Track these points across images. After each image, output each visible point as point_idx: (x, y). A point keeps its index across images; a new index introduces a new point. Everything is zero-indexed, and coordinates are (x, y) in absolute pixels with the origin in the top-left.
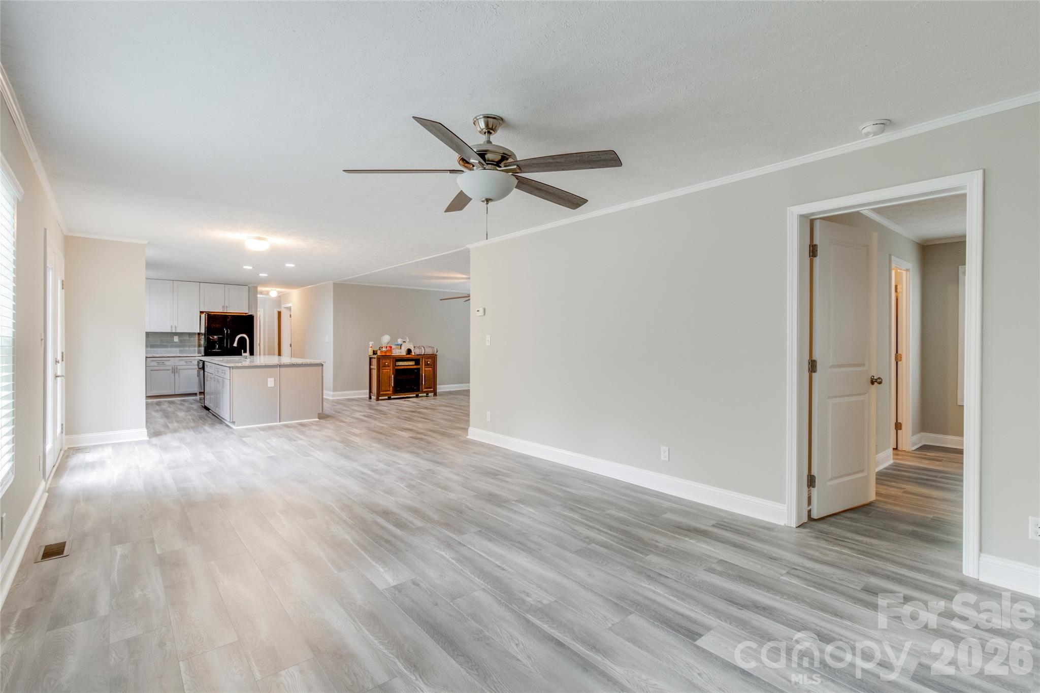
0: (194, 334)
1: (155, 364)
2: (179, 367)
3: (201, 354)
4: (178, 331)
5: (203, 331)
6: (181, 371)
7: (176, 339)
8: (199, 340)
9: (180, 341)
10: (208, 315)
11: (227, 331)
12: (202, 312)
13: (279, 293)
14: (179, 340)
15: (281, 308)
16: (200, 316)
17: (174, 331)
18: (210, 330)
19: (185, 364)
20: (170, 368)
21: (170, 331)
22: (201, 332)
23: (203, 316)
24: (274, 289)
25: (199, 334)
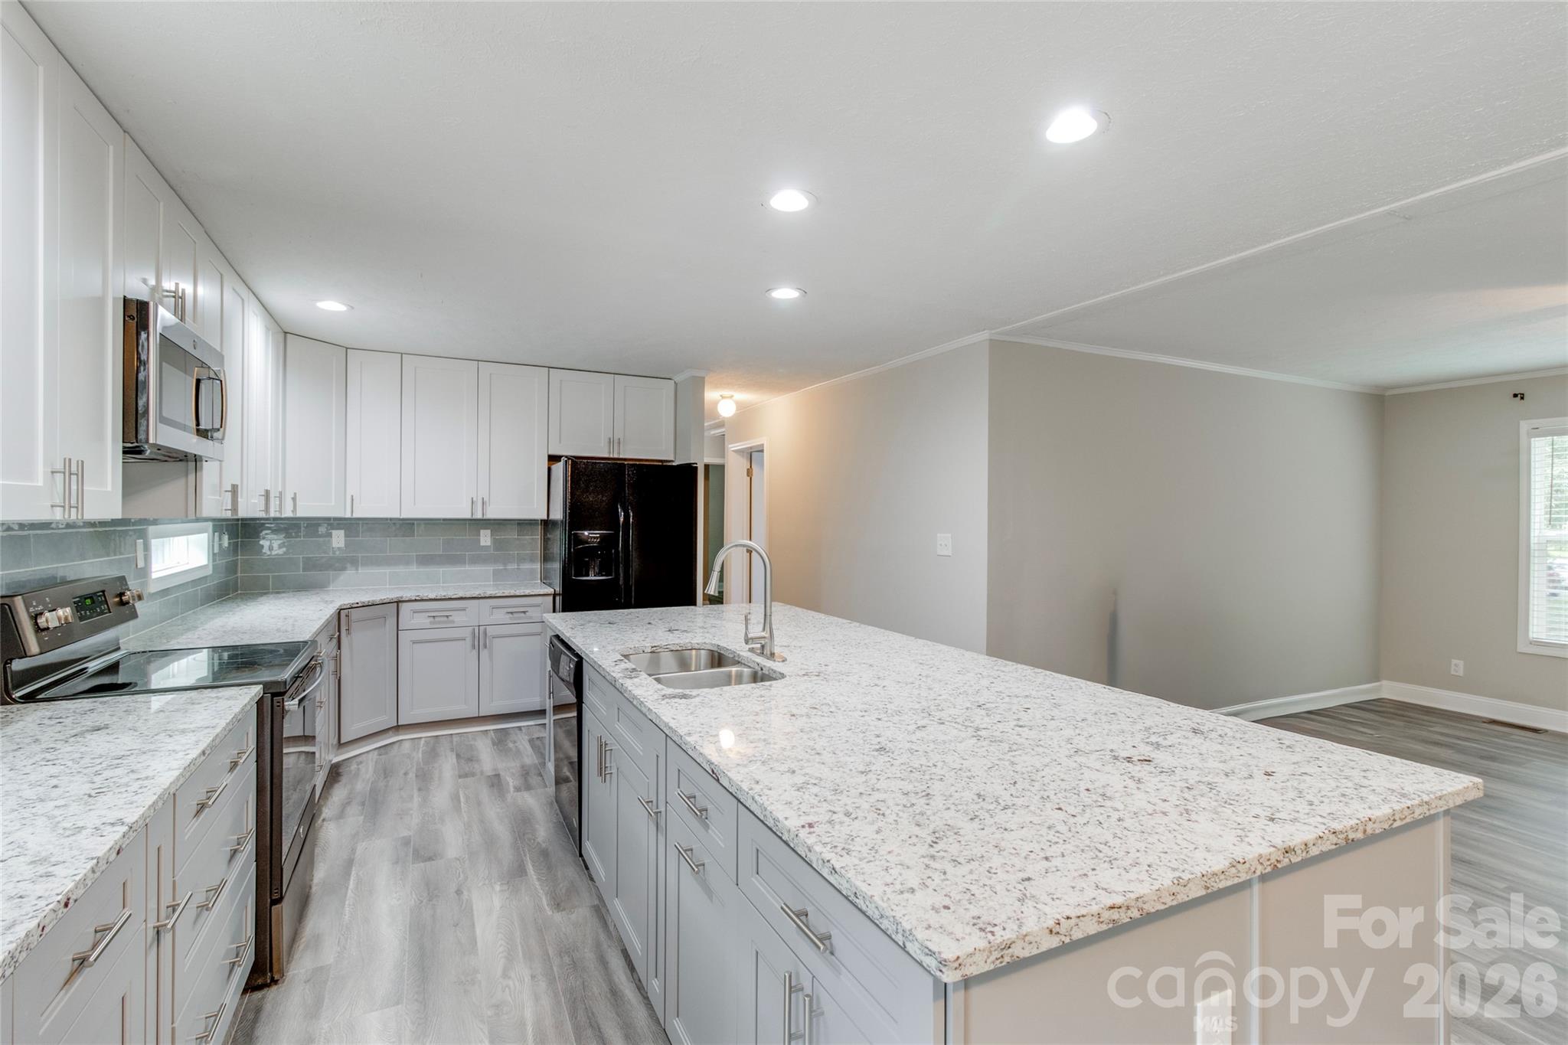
0: (531, 523)
1: (422, 620)
2: (491, 631)
3: (550, 585)
4: (490, 515)
5: (557, 514)
6: (496, 641)
7: (485, 538)
8: (546, 541)
9: (498, 545)
10: (574, 464)
11: (627, 517)
12: (553, 459)
13: (740, 406)
14: (495, 541)
15: (723, 456)
16: (549, 470)
17: (479, 516)
18: (578, 514)
19: (507, 619)
20: (466, 633)
21: (469, 516)
22: (552, 517)
23: (559, 468)
24: (726, 393)
25: (547, 524)
